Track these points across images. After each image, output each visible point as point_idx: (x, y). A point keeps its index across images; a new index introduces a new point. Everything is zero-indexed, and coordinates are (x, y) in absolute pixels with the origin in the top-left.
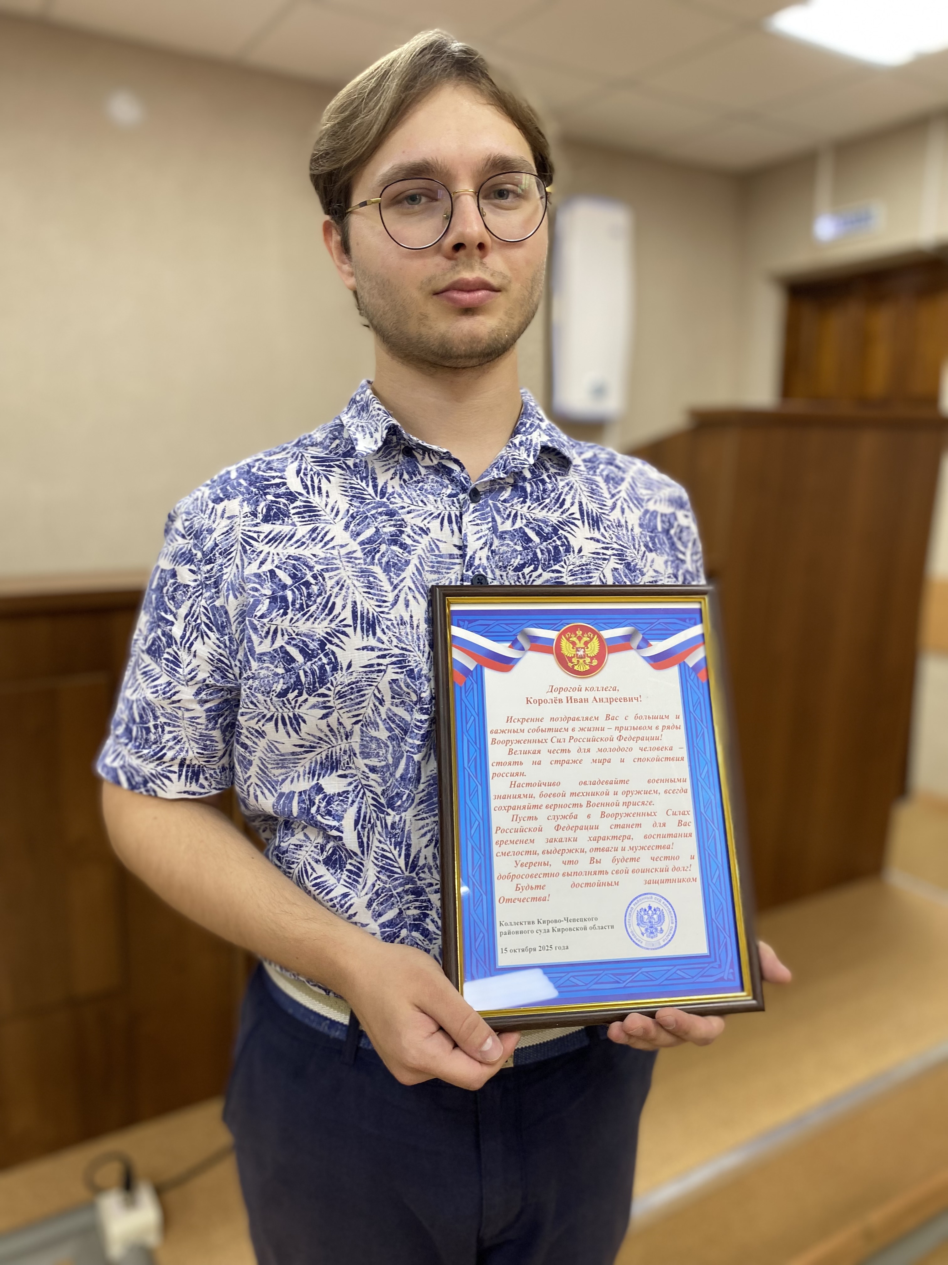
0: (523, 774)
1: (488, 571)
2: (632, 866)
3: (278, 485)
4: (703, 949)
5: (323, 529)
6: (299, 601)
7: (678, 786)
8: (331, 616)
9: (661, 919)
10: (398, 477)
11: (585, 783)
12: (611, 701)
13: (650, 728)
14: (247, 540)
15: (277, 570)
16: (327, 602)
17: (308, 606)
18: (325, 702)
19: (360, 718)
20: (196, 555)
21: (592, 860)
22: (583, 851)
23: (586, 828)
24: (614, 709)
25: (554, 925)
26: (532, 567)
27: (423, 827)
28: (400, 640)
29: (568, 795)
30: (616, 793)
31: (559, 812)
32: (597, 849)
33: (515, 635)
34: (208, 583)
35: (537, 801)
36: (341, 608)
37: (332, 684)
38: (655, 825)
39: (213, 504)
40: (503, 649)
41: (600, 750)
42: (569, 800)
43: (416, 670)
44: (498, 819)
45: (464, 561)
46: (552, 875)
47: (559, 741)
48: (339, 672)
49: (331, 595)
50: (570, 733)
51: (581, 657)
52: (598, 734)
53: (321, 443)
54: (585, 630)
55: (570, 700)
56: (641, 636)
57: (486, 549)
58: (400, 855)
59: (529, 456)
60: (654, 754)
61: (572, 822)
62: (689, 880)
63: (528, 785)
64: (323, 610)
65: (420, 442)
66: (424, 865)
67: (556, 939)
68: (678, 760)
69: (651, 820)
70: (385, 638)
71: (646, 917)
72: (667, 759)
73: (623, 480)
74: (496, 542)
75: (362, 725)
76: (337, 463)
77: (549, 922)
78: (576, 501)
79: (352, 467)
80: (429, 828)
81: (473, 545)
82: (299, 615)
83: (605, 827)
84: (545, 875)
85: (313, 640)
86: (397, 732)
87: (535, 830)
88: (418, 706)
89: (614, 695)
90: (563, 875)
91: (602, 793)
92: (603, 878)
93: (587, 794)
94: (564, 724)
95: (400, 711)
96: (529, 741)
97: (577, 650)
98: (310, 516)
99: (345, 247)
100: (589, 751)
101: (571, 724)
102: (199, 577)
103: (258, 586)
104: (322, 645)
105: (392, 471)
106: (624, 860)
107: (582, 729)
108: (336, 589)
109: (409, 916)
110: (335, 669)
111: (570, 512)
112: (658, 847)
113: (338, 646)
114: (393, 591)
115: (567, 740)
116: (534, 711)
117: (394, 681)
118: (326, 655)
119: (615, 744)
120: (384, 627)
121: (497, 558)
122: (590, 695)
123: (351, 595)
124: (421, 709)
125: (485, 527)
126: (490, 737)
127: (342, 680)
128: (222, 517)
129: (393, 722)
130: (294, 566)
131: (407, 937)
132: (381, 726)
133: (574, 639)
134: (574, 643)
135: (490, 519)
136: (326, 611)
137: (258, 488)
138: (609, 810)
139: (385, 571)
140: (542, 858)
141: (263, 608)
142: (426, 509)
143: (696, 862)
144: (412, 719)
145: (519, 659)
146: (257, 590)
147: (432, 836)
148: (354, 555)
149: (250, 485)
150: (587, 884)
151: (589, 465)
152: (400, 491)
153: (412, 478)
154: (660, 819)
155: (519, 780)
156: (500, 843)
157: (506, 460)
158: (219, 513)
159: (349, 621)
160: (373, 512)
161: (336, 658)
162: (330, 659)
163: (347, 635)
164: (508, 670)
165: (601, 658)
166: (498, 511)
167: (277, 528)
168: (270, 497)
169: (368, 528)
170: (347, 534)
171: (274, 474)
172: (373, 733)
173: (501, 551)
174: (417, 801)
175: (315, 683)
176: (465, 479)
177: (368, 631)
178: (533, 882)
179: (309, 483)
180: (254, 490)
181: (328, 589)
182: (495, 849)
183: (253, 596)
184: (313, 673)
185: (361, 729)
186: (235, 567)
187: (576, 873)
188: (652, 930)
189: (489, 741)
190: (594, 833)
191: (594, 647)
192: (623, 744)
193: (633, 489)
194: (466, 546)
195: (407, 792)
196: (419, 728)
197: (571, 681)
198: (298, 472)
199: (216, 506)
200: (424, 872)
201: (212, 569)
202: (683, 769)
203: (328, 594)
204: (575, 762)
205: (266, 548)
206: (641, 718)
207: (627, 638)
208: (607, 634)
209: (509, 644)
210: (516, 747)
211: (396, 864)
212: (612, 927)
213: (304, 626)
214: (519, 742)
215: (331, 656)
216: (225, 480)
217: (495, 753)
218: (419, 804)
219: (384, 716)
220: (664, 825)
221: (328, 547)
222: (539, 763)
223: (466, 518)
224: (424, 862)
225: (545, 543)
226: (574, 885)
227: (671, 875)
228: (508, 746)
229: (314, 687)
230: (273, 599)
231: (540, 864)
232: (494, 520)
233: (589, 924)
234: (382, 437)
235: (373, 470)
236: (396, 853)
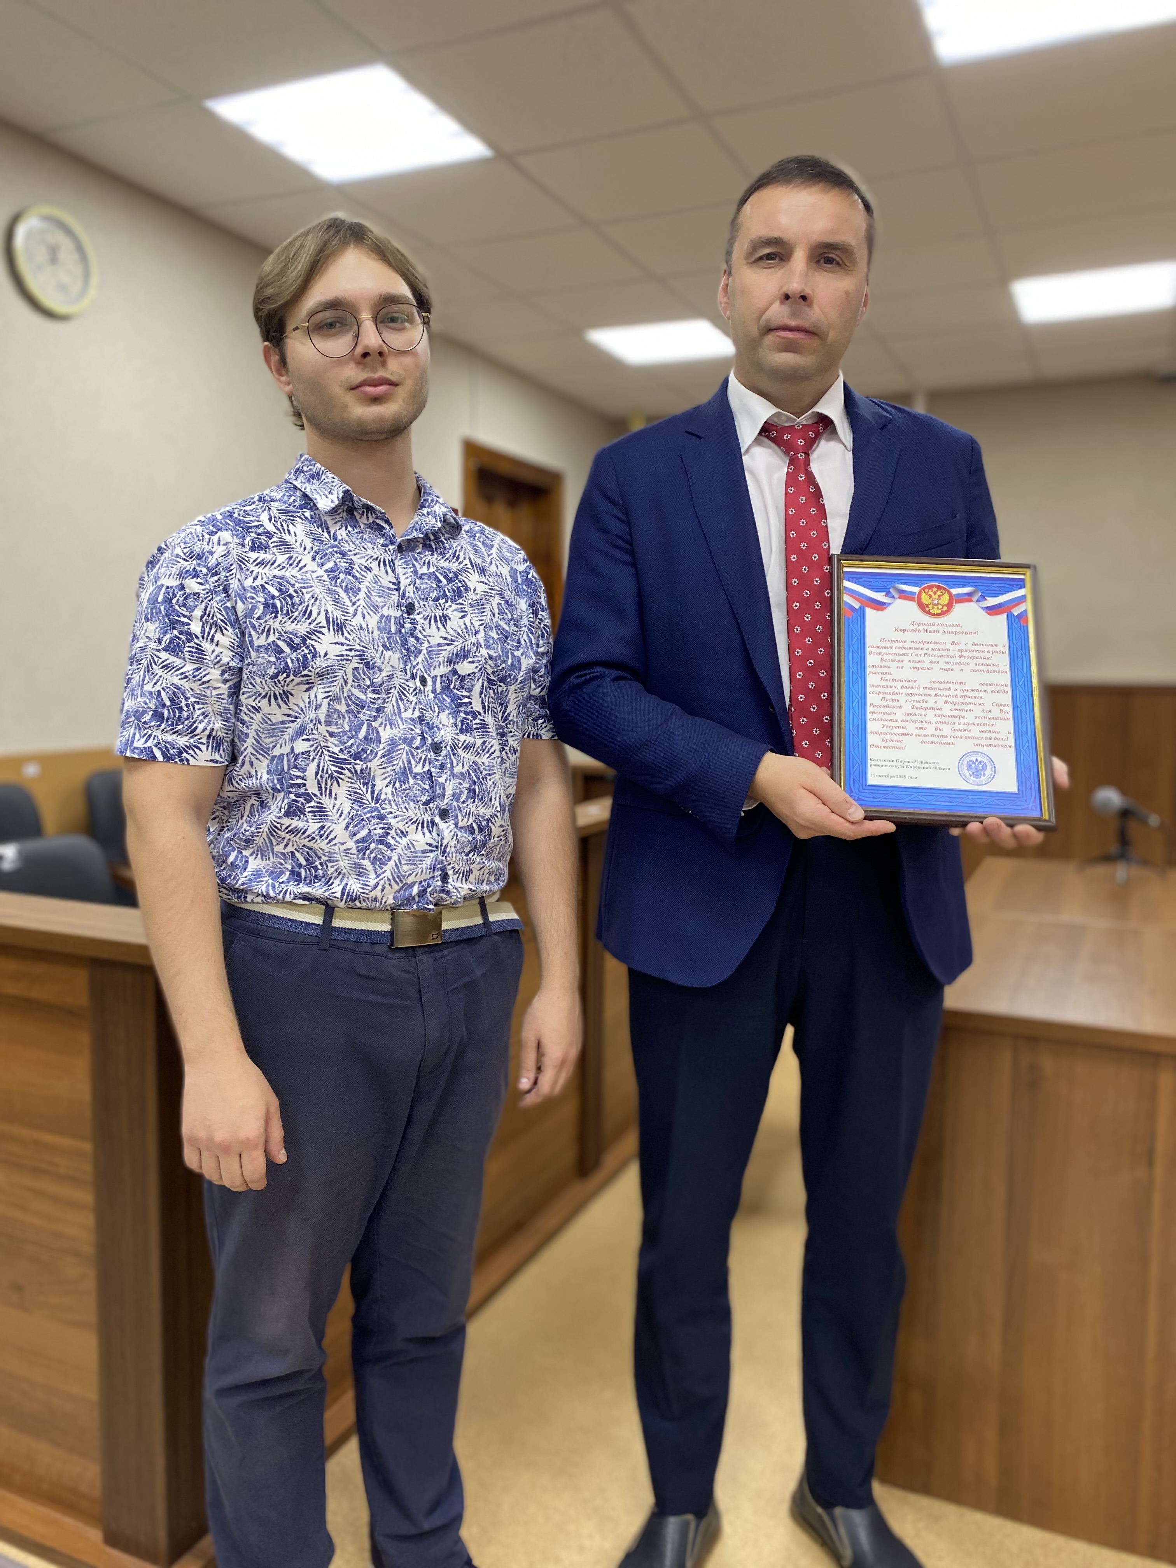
0: (890, 674)
1: (415, 600)
2: (965, 734)
3: (257, 527)
4: (1014, 789)
5: (297, 558)
6: (285, 608)
7: (1002, 688)
8: (310, 620)
9: (984, 768)
10: (344, 528)
11: (934, 682)
12: (955, 633)
13: (984, 652)
14: (242, 561)
15: (266, 586)
16: (306, 610)
17: (292, 612)
18: (307, 680)
19: (330, 694)
20: (201, 571)
21: (937, 728)
22: (930, 722)
23: (934, 709)
24: (957, 638)
25: (908, 764)
26: (444, 600)
27: (384, 773)
28: (361, 641)
29: (921, 688)
30: (956, 690)
31: (914, 698)
32: (941, 722)
33: (889, 589)
34: (217, 590)
35: (900, 690)
36: (316, 614)
37: (313, 668)
38: (983, 711)
39: (209, 536)
40: (879, 596)
41: (946, 663)
42: (921, 691)
43: (371, 663)
44: (871, 699)
45: (399, 593)
46: (908, 735)
47: (917, 655)
48: (318, 658)
49: (308, 605)
50: (925, 651)
51: (935, 605)
52: (945, 653)
53: (280, 500)
54: (939, 588)
55: (925, 631)
56: (980, 594)
57: (412, 586)
58: (367, 792)
59: (436, 521)
60: (986, 668)
61: (924, 705)
62: (1006, 746)
63: (893, 680)
64: (304, 615)
65: (369, 503)
66: (385, 799)
67: (909, 772)
68: (1002, 672)
69: (981, 708)
70: (350, 638)
71: (973, 766)
72: (994, 671)
73: (492, 546)
74: (418, 582)
75: (330, 700)
76: (298, 514)
77: (903, 762)
78: (467, 556)
79: (309, 518)
80: (389, 774)
81: (404, 582)
82: (286, 619)
83: (947, 710)
84: (903, 734)
85: (297, 637)
86: (352, 707)
87: (897, 707)
88: (371, 689)
89: (958, 629)
90: (916, 735)
91: (946, 689)
92: (944, 740)
93: (936, 689)
94: (921, 646)
95: (357, 692)
96: (896, 654)
97: (933, 600)
98: (285, 548)
99: (283, 362)
100: (938, 663)
101: (926, 646)
102: (207, 586)
103: (254, 596)
104: (304, 641)
105: (339, 524)
106: (959, 730)
107: (933, 649)
108: (312, 601)
109: (376, 835)
110: (314, 656)
111: (464, 564)
112: (984, 724)
113: (316, 641)
114: (352, 606)
115: (923, 655)
116: (899, 636)
117: (356, 668)
118: (307, 648)
119: (957, 660)
120: (349, 630)
121: (420, 592)
122: (941, 629)
123: (323, 605)
124: (374, 691)
125: (409, 570)
126: (868, 650)
127: (320, 664)
128: (219, 544)
129: (351, 700)
130: (279, 583)
131: (375, 849)
132: (343, 702)
133: (931, 593)
134: (930, 596)
135: (411, 566)
136: (306, 616)
137: (243, 528)
138: (949, 699)
139: (345, 592)
140: (900, 724)
141: (259, 611)
142: (367, 553)
143: (1012, 736)
144: (367, 698)
145: (890, 604)
146: (253, 598)
147: (391, 780)
148: (322, 578)
149: (236, 525)
150: (932, 742)
151: (470, 534)
152: (347, 538)
153: (354, 530)
154: (986, 708)
155: (887, 677)
156: (872, 713)
157: (421, 525)
158: (216, 541)
159: (324, 624)
160: (331, 550)
161: (315, 649)
162: (311, 650)
163: (323, 634)
164: (882, 609)
165: (950, 606)
166: (416, 560)
167: (262, 556)
168: (253, 535)
169: (329, 561)
170: (315, 564)
171: (252, 518)
172: (337, 706)
173: (422, 588)
174: (379, 755)
175: (299, 667)
176: (393, 535)
177: (338, 631)
178: (894, 738)
179: (280, 527)
180: (240, 529)
181: (306, 600)
182: (869, 716)
183: (251, 603)
184: (298, 660)
185: (329, 703)
186: (237, 581)
187: (925, 735)
188: (977, 774)
189: (868, 652)
190: (938, 713)
191: (945, 599)
192: (963, 660)
193: (501, 552)
194: (399, 582)
195: (370, 748)
196: (374, 703)
197: (930, 620)
198: (270, 519)
199: (212, 537)
200: (385, 804)
201: (219, 579)
202: (1006, 679)
203: (307, 604)
204: (927, 669)
205: (256, 569)
206: (977, 645)
207: (970, 594)
208: (955, 591)
209: (884, 594)
210: (885, 657)
211: (364, 798)
212: (949, 769)
213: (290, 627)
214: (888, 654)
215: (311, 648)
216: (214, 520)
217: (871, 660)
218: (381, 758)
219: (345, 695)
220: (990, 711)
221: (302, 571)
222: (902, 668)
223: (397, 563)
224: (385, 797)
225: (450, 585)
226: (922, 742)
227: (992, 742)
228: (881, 656)
229: (299, 670)
230: (266, 605)
231: (899, 727)
232: (414, 566)
233: (932, 766)
234: (338, 497)
235: (325, 521)
236: (364, 789)
